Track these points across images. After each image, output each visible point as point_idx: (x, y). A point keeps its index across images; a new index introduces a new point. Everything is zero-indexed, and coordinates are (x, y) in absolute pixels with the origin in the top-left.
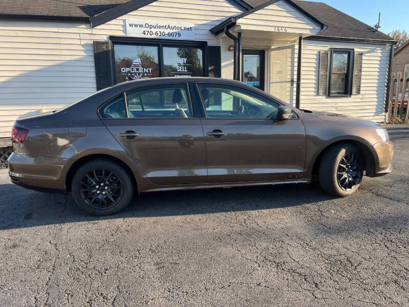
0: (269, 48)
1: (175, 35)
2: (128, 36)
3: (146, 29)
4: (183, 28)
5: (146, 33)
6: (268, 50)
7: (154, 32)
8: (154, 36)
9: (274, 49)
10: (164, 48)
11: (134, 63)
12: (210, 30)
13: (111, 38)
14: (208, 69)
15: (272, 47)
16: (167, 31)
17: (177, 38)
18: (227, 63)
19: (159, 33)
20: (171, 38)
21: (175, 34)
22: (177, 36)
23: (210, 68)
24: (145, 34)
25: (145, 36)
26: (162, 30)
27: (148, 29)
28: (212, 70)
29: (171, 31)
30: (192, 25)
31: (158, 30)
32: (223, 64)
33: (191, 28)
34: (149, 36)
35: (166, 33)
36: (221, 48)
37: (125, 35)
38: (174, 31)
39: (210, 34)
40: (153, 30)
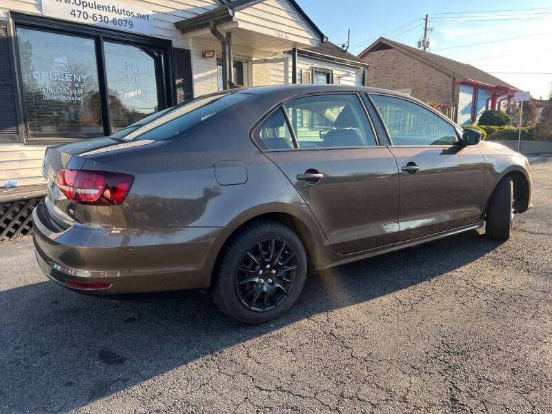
0: (249, 60)
1: (124, 25)
2: (46, 14)
3: (76, 8)
4: (136, 15)
5: (77, 13)
6: (247, 62)
7: (90, 14)
8: (90, 21)
9: (256, 62)
10: (105, 43)
11: (55, 65)
12: (175, 24)
13: (14, 14)
14: (174, 83)
15: (254, 59)
16: (111, 16)
17: (127, 29)
18: (201, 75)
19: (98, 17)
20: (117, 27)
21: (124, 22)
22: (128, 25)
23: (177, 82)
24: (75, 15)
25: (75, 19)
26: (104, 13)
27: (80, 8)
28: (180, 85)
29: (118, 17)
30: (150, 13)
31: (97, 12)
32: (195, 77)
33: (148, 16)
34: (81, 20)
35: (111, 19)
36: (192, 53)
37: (39, 13)
38: (122, 17)
39: (175, 29)
40: (87, 9)
